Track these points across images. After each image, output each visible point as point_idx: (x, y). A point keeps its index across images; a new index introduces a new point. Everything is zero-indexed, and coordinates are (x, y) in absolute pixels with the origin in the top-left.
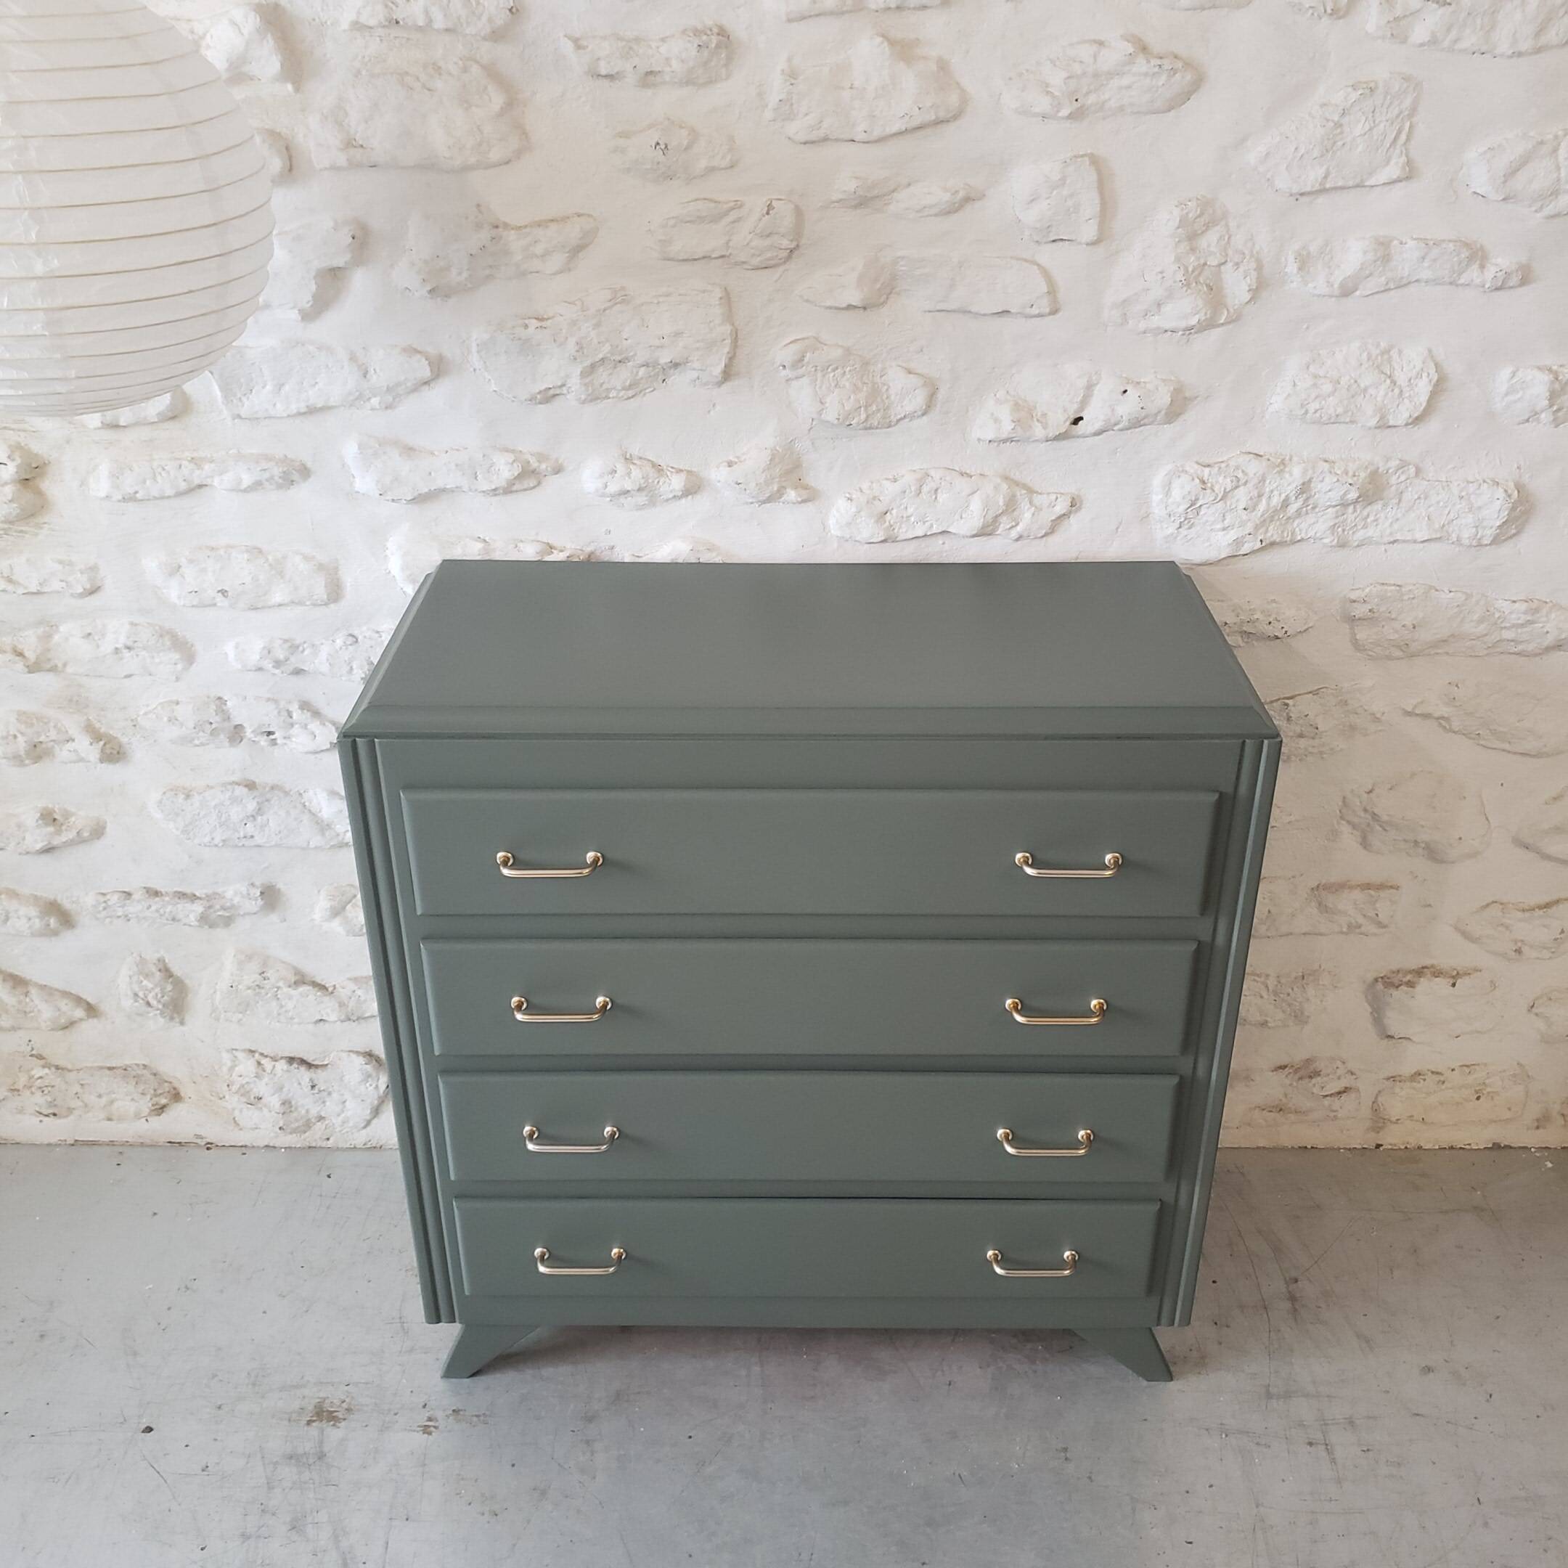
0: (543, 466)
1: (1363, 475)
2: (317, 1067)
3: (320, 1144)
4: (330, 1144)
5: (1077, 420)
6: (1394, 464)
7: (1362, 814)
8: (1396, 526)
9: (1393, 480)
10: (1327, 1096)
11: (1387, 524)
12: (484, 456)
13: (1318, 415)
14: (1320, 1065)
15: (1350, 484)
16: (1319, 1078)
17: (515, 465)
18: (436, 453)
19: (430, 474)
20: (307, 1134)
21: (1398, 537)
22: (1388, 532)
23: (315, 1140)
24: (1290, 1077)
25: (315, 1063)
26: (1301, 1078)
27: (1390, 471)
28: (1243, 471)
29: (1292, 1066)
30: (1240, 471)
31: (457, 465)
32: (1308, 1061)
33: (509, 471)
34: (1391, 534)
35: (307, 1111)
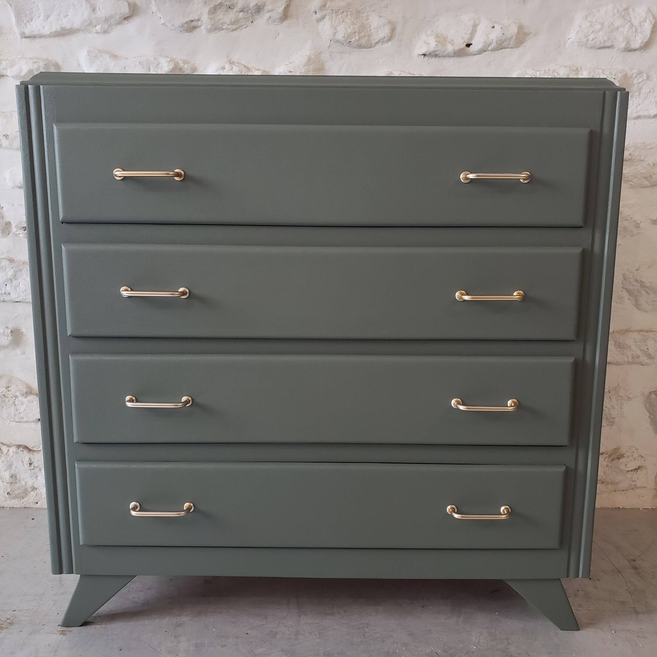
0: (186, 66)
1: (620, 75)
2: (34, 451)
3: (32, 505)
4: (38, 506)
5: (468, 45)
6: (635, 71)
7: (634, 283)
8: (639, 108)
9: (635, 81)
10: (629, 471)
11: (634, 106)
12: (155, 58)
13: (594, 41)
14: (623, 451)
15: (614, 78)
16: (624, 459)
17: (171, 63)
18: (129, 58)
19: (125, 68)
20: (25, 499)
21: (641, 113)
22: (635, 111)
23: (29, 503)
24: (606, 460)
25: (34, 449)
26: (613, 460)
27: (633, 76)
28: (557, 73)
29: (607, 453)
30: (556, 73)
31: (139, 63)
32: (616, 450)
33: (168, 66)
34: (637, 112)
35: (26, 483)
